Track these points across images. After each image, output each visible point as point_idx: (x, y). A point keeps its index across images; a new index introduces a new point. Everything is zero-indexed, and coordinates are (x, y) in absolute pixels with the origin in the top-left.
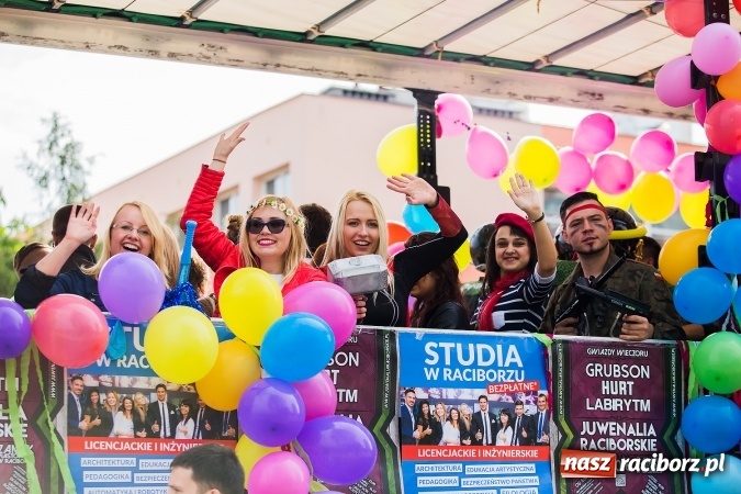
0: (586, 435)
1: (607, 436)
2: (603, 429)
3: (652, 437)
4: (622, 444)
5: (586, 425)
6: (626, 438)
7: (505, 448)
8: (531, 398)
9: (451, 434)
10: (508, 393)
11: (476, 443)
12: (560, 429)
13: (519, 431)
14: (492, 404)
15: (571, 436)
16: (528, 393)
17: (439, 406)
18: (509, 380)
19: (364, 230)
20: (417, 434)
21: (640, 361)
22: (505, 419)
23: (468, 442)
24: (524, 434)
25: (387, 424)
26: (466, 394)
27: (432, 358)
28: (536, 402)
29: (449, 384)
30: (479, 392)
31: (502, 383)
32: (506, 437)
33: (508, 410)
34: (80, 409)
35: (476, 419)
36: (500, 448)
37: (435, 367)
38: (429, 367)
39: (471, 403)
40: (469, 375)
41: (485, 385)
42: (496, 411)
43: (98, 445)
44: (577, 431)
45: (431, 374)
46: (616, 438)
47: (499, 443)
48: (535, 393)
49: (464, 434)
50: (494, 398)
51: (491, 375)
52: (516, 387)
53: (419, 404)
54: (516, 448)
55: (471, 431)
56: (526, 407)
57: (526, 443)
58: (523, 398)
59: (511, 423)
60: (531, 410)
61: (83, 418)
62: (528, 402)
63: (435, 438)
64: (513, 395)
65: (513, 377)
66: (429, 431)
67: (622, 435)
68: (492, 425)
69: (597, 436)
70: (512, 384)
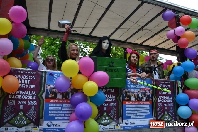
0: (159, 99)
1: (163, 99)
2: (162, 98)
3: (171, 99)
4: (166, 101)
5: (159, 97)
6: (167, 99)
7: (144, 102)
8: (148, 91)
9: (133, 99)
10: (145, 90)
11: (138, 101)
12: (155, 98)
13: (146, 98)
14: (141, 93)
15: (157, 99)
16: (148, 90)
17: (130, 93)
18: (144, 88)
19: (75, 52)
20: (126, 99)
21: (169, 84)
22: (144, 96)
23: (137, 100)
24: (147, 99)
25: (120, 97)
26: (136, 91)
27: (129, 83)
28: (149, 92)
29: (132, 88)
30: (138, 90)
31: (143, 88)
32: (144, 99)
33: (145, 94)
34: (49, 93)
35: (138, 95)
36: (143, 102)
37: (129, 85)
38: (128, 85)
39: (137, 92)
40: (136, 87)
41: (140, 89)
42: (142, 94)
43: (53, 101)
44: (158, 98)
45: (129, 86)
46: (165, 100)
47: (143, 101)
48: (149, 90)
49: (136, 99)
50: (141, 91)
51: (141, 87)
52: (146, 89)
53: (126, 92)
54: (146, 102)
55: (137, 98)
56: (148, 93)
57: (147, 101)
58: (147, 91)
59: (145, 97)
60: (148, 94)
61: (50, 95)
62: (148, 92)
63: (130, 100)
64: (145, 91)
65: (145, 87)
66: (128, 98)
67: (166, 99)
68: (141, 97)
69: (161, 99)
70: (145, 88)
